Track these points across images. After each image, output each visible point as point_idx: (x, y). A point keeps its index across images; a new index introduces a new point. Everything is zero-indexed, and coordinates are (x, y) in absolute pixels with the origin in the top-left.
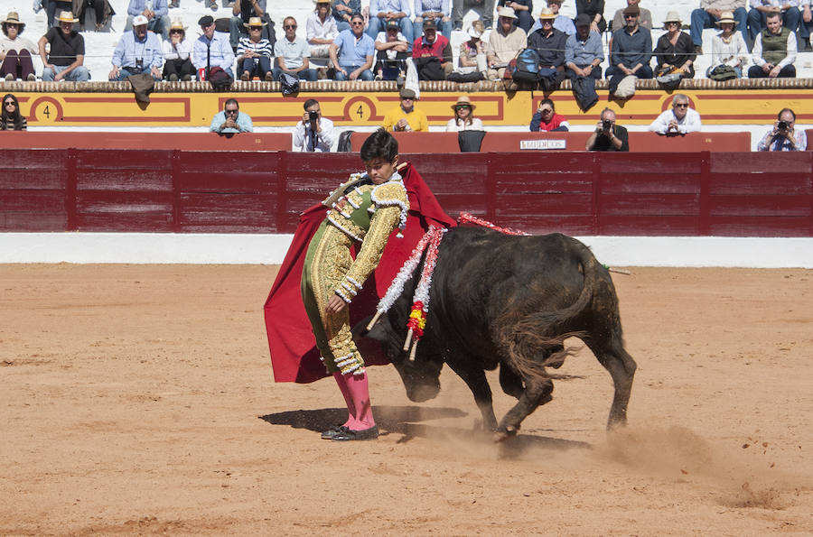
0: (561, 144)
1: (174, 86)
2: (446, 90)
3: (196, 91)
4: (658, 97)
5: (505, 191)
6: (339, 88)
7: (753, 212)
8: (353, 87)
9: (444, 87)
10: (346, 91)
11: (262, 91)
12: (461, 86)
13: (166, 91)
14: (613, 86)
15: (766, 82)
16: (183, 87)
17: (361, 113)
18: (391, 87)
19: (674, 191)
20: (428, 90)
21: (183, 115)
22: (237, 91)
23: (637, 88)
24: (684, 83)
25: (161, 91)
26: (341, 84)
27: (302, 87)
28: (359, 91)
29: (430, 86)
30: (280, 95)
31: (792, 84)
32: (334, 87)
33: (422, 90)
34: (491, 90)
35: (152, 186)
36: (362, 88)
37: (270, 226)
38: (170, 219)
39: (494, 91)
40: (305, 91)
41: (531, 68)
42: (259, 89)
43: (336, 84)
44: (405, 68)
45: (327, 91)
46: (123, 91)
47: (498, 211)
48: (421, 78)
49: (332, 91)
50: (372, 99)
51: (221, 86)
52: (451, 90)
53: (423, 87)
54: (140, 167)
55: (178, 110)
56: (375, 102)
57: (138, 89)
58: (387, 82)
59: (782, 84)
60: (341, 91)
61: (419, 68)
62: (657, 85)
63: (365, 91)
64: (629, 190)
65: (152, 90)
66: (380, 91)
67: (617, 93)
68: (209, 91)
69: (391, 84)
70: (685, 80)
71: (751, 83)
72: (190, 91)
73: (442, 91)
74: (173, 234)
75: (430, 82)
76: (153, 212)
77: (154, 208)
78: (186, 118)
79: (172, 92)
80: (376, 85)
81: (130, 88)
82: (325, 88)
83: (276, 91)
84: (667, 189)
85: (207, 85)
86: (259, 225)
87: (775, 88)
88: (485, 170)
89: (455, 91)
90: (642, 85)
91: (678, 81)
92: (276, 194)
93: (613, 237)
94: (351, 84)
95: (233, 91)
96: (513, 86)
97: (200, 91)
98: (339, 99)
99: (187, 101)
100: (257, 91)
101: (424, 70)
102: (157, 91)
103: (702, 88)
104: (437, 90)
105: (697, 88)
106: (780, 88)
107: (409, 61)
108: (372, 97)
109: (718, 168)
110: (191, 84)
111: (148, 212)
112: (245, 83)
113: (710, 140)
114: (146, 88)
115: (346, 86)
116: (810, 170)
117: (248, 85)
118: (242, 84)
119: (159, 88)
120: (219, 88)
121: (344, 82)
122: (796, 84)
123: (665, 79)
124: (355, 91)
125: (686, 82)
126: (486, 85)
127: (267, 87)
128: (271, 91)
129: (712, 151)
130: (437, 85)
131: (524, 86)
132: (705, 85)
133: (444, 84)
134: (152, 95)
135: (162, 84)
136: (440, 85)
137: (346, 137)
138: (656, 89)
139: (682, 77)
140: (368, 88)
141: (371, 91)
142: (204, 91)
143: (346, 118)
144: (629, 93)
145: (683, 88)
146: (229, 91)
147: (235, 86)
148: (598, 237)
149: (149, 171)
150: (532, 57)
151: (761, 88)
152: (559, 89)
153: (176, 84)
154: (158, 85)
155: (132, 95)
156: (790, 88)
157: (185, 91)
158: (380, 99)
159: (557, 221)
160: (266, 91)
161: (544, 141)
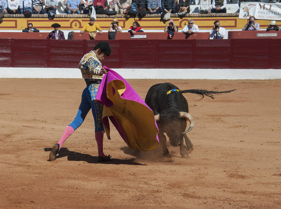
0: (145, 36)
2: (105, 18)
3: (19, 17)
4: (178, 20)
5: (125, 53)
6: (69, 17)
7: (210, 60)
8: (73, 16)
9: (105, 16)
10: (71, 18)
11: (42, 18)
12: (110, 16)
13: (9, 18)
14: (162, 16)
15: (215, 15)
16: (15, 16)
17: (76, 25)
18: (87, 16)
19: (183, 53)
20: (99, 18)
21: (14, 26)
22: (33, 18)
23: (171, 17)
24: (187, 15)
25: (7, 17)
26: (69, 15)
27: (56, 16)
28: (75, 18)
29: (100, 16)
30: (48, 19)
31: (224, 15)
32: (67, 16)
33: (97, 17)
34: (121, 17)
35: (4, 51)
36: (77, 17)
37: (45, 65)
38: (10, 62)
39: (122, 18)
40: (57, 18)
41: (135, 10)
42: (41, 17)
43: (68, 15)
44: (91, 9)
45: (64, 18)
47: (123, 60)
48: (97, 13)
49: (66, 18)
50: (80, 21)
51: (28, 16)
52: (107, 18)
53: (97, 16)
55: (13, 24)
56: (81, 21)
58: (85, 15)
59: (221, 15)
60: (69, 18)
61: (96, 9)
62: (178, 16)
63: (77, 18)
64: (168, 52)
65: (3, 17)
66: (82, 18)
67: (164, 19)
68: (23, 18)
69: (87, 15)
70: (187, 14)
71: (210, 15)
72: (17, 18)
73: (104, 18)
74: (11, 68)
75: (100, 15)
76: (4, 60)
77: (5, 59)
78: (16, 27)
79: (11, 18)
80: (81, 16)
82: (64, 16)
83: (47, 18)
84: (181, 52)
85: (23, 15)
86: (41, 65)
87: (218, 17)
88: (118, 46)
89: (108, 18)
90: (173, 16)
91: (185, 14)
92: (47, 54)
93: (162, 69)
94: (73, 15)
95: (32, 18)
96: (128, 16)
97: (21, 17)
98: (69, 21)
99: (16, 21)
100: (40, 18)
101: (98, 10)
102: (5, 17)
103: (193, 17)
104: (102, 18)
105: (192, 17)
106: (220, 17)
107: (93, 7)
108: (80, 20)
109: (199, 45)
111: (2, 60)
112: (36, 15)
113: (196, 35)
114: (2, 16)
115: (71, 16)
116: (230, 46)
117: (37, 15)
118: (35, 15)
119: (6, 16)
120: (27, 17)
121: (70, 15)
122: (226, 15)
123: (181, 14)
124: (74, 18)
125: (188, 15)
126: (119, 16)
127: (43, 16)
128: (45, 18)
129: (196, 39)
130: (102, 16)
131: (132, 16)
132: (194, 16)
133: (105, 15)
134: (4, 19)
135: (7, 15)
136: (103, 16)
137: (71, 34)
138: (177, 17)
139: (186, 13)
140: (78, 17)
141: (79, 18)
143: (71, 27)
144: (168, 19)
145: (187, 17)
146: (30, 18)
147: (33, 16)
148: (157, 69)
149: (3, 46)
150: (135, 6)
151: (213, 17)
152: (144, 17)
153: (12, 15)
154: (6, 15)
156: (223, 17)
157: (15, 17)
158: (83, 21)
159: (144, 63)
160: (43, 18)
161: (139, 36)
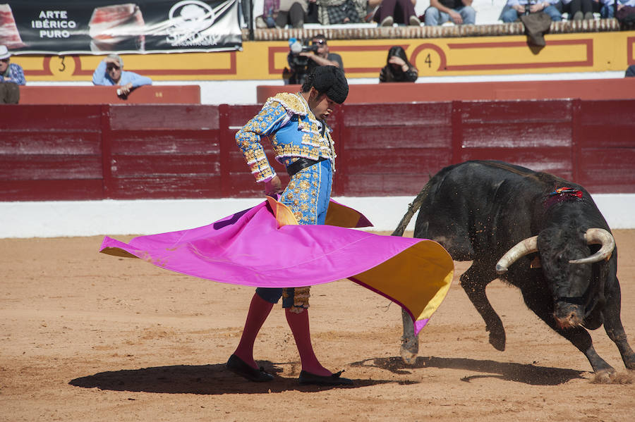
1: (574, 26)
3: (601, 30)
13: (565, 32)
16: (585, 27)
21: (584, 59)
25: (559, 32)
35: (549, 142)
46: (515, 34)
51: (630, 23)
54: (534, 120)
55: (580, 53)
57: (532, 31)
65: (547, 31)
68: (616, 30)
72: (594, 31)
77: (551, 166)
78: (589, 62)
79: (572, 32)
81: (523, 30)
85: (614, 22)
97: (606, 30)
99: (589, 43)
102: (554, 32)
110: (595, 22)
114: (541, 29)
119: (557, 29)
120: (628, 26)
134: (548, 38)
142: (611, 30)
153: (577, 24)
154: (554, 26)
155: (524, 39)
157: (588, 31)
